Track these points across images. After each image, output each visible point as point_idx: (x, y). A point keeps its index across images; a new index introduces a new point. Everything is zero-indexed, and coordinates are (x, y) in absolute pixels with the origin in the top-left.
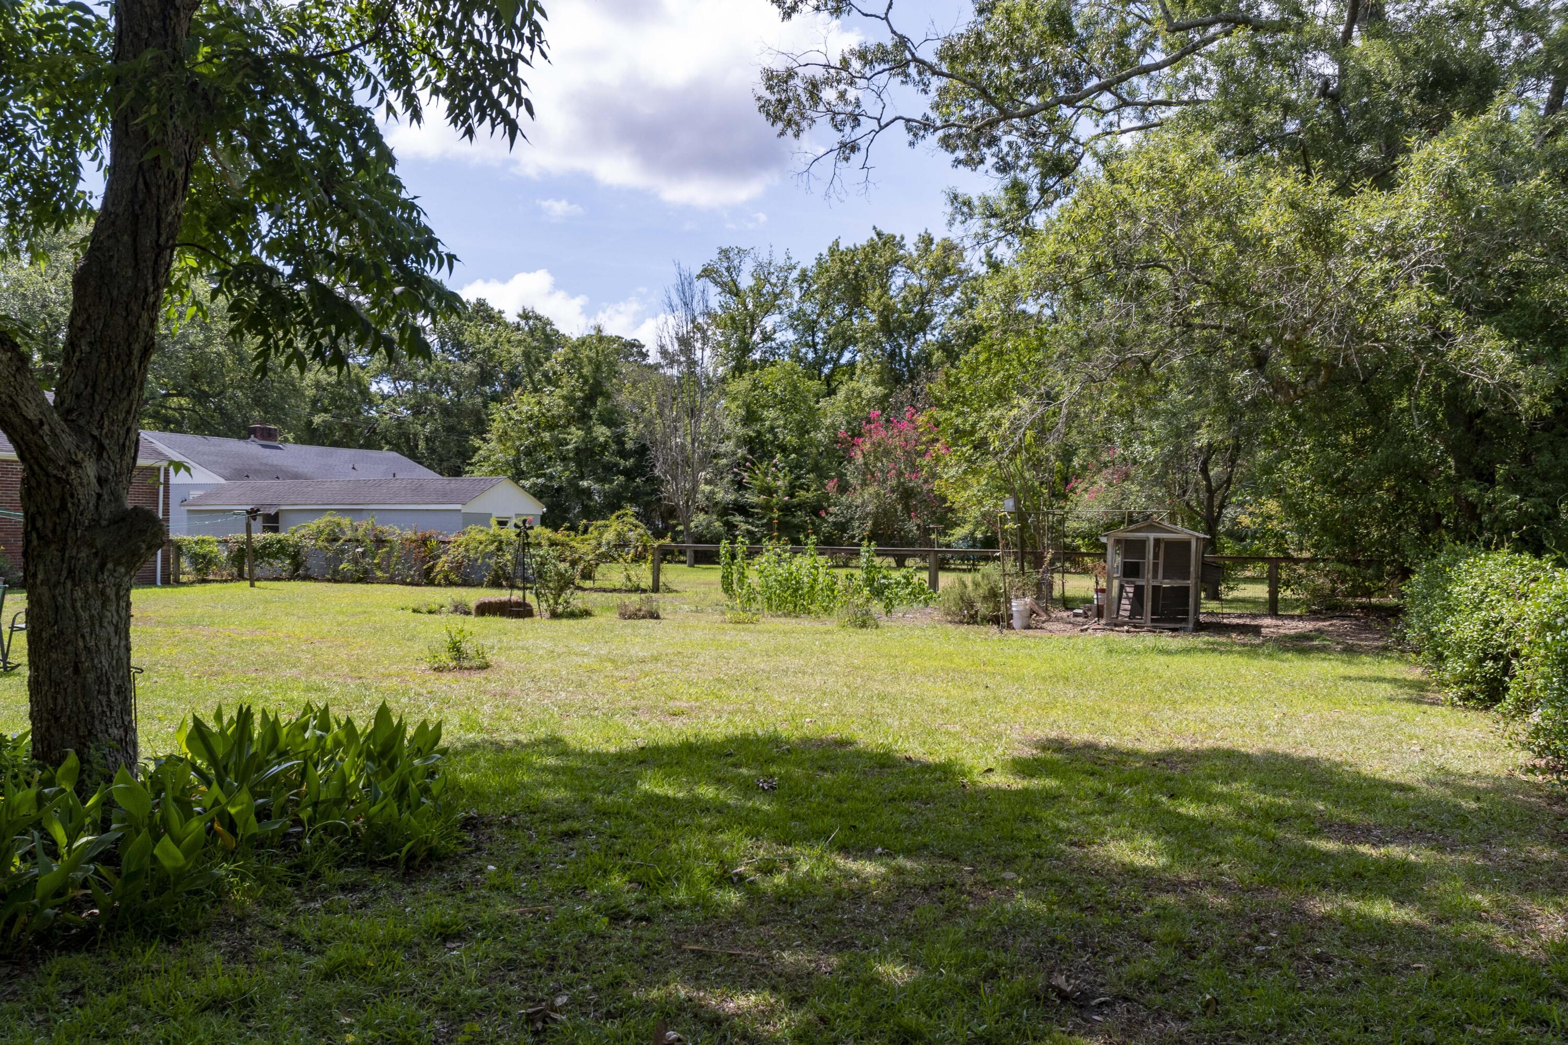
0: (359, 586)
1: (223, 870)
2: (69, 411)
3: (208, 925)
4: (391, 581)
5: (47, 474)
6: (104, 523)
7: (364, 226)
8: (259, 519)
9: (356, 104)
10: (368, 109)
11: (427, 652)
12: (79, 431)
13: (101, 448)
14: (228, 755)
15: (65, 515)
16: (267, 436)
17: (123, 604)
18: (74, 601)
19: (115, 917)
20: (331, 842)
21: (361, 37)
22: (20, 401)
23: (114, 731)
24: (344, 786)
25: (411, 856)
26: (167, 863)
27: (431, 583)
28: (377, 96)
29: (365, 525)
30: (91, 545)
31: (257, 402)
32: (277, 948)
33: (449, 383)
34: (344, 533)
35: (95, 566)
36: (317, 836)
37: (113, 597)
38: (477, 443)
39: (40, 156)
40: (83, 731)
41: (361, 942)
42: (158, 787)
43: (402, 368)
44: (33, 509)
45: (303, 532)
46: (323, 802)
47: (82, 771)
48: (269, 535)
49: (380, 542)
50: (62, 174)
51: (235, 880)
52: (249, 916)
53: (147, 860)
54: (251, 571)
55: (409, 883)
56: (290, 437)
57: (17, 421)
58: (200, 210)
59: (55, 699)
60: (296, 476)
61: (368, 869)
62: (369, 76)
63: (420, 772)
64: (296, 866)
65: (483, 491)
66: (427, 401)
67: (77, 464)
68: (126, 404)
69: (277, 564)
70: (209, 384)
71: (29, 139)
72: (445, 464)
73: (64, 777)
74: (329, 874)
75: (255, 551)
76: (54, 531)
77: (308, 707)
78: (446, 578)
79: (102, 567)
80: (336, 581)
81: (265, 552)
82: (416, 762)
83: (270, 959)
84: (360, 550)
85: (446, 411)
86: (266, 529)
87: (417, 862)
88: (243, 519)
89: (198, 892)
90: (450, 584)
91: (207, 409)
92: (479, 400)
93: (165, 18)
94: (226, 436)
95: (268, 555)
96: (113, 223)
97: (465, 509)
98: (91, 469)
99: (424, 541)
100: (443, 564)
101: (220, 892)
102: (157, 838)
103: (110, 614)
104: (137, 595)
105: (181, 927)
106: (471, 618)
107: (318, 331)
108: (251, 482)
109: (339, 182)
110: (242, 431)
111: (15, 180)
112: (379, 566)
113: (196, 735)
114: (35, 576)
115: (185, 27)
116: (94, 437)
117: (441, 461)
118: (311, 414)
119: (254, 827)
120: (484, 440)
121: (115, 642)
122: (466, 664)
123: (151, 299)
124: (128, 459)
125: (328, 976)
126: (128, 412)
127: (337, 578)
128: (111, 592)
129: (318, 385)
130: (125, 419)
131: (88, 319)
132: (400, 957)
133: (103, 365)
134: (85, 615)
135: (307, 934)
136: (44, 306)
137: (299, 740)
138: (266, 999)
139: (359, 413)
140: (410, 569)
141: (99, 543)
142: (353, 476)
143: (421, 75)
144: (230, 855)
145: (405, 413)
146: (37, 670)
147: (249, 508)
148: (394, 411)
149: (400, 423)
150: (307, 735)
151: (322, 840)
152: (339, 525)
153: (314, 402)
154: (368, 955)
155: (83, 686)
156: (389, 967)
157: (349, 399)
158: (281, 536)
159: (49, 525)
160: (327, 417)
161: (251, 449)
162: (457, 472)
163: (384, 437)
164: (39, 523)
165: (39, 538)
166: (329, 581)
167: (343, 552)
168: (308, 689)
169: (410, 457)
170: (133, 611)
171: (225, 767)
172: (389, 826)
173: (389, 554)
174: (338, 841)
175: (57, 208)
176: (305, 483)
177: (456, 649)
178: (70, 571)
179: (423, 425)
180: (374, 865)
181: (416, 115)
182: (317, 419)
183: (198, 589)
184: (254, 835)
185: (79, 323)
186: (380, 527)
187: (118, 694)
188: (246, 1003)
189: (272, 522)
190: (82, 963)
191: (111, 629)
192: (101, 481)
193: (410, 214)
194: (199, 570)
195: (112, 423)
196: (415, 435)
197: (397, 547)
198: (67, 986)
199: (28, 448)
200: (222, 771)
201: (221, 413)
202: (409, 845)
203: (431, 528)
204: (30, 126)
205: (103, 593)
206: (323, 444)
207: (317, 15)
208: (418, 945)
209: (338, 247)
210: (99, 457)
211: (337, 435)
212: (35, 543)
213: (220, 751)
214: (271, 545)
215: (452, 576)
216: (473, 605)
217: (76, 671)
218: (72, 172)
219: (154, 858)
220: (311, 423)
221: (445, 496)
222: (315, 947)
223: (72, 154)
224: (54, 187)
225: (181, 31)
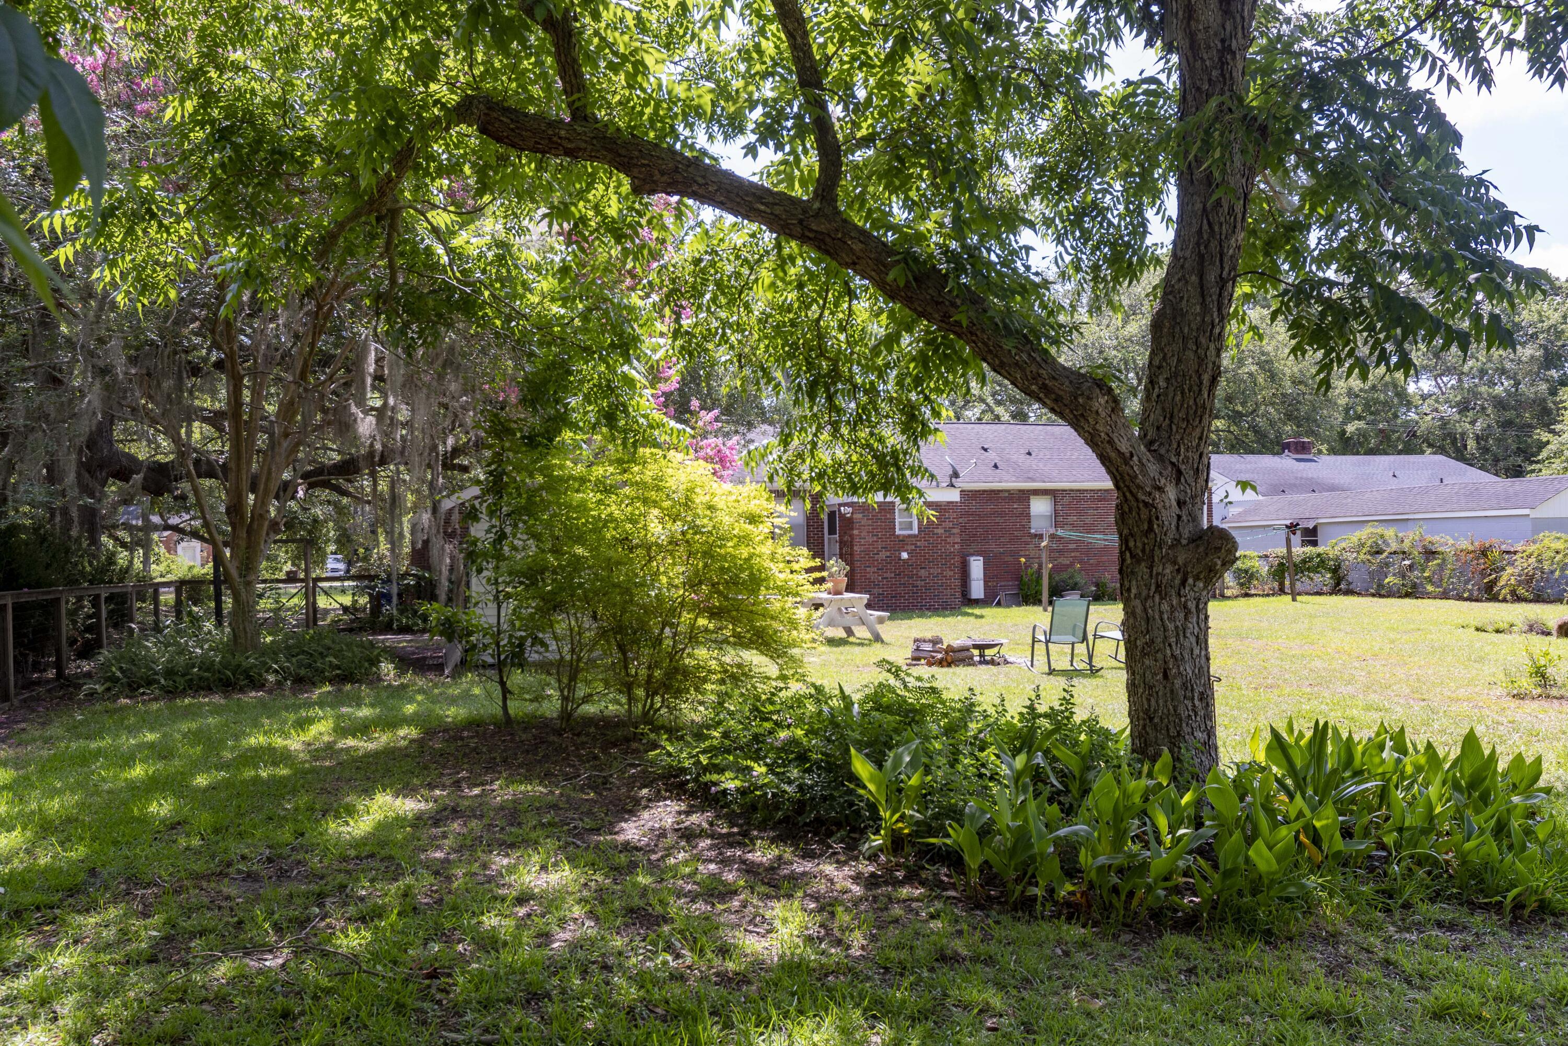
0: (1407, 601)
1: (1312, 881)
2: (1151, 443)
3: (1302, 934)
4: (1445, 596)
5: (1137, 500)
6: (1184, 542)
7: (1425, 217)
8: (1299, 533)
9: (1414, 89)
10: (1427, 91)
11: (1501, 676)
12: (1161, 459)
13: (1179, 473)
14: (1308, 766)
15: (1152, 536)
16: (1302, 448)
17: (1202, 617)
18: (1161, 613)
19: (1214, 908)
20: (1421, 873)
21: (1417, 17)
22: (1115, 436)
23: (1199, 735)
24: (1431, 817)
25: (1518, 906)
26: (1262, 866)
27: (1494, 598)
28: (1437, 73)
29: (1411, 537)
30: (1175, 563)
31: (1289, 417)
32: (1376, 974)
33: (1503, 371)
34: (1388, 545)
35: (1177, 581)
36: (1403, 864)
37: (1194, 610)
38: (1545, 436)
39: (1116, 221)
40: (1173, 732)
41: (1472, 989)
42: (1241, 791)
43: (1444, 363)
44: (1126, 532)
45: (1343, 545)
46: (1409, 829)
47: (1174, 767)
48: (1309, 549)
49: (1430, 553)
50: (1133, 233)
51: (1324, 894)
52: (1341, 934)
53: (1241, 860)
54: (1292, 585)
55: (1520, 934)
56: (1324, 448)
57: (1113, 455)
58: (1257, 238)
59: (1149, 700)
60: (1332, 488)
61: (1465, 909)
62: (1427, 53)
63: (1519, 811)
64: (1383, 892)
65: (1558, 492)
66: (1476, 395)
67: (1160, 489)
68: (1198, 430)
69: (1317, 578)
70: (1243, 404)
71: (1108, 209)
72: (1501, 464)
73: (1160, 772)
74: (1424, 907)
75: (1295, 565)
76: (1143, 551)
77: (1383, 729)
78: (1513, 593)
79: (1184, 583)
80: (1381, 596)
81: (1304, 567)
82: (1516, 799)
83: (1369, 982)
84: (1407, 562)
85: (1500, 404)
86: (1304, 543)
87: (1526, 912)
88: (1283, 534)
89: (1288, 900)
90: (1519, 599)
91: (1241, 429)
92: (1543, 387)
93: (1223, 63)
94: (1260, 453)
95: (1308, 569)
96: (1182, 267)
97: (1534, 514)
98: (1172, 493)
99: (1484, 552)
100: (1508, 577)
101: (1309, 906)
102: (1250, 841)
103: (1192, 626)
104: (1213, 607)
105: (1275, 931)
106: (1553, 639)
107: (1382, 336)
108: (1288, 497)
109: (1395, 177)
110: (1278, 447)
111: (1097, 248)
112: (1429, 580)
113: (1275, 744)
114: (1129, 590)
115: (1240, 67)
116: (1173, 464)
117: (1496, 460)
118: (1344, 423)
119: (1339, 844)
120: (1553, 432)
121: (1196, 651)
122: (1554, 692)
123: (1217, 330)
124: (1201, 482)
125: (1438, 1015)
126: (1200, 438)
127: (1382, 592)
128: (1192, 605)
129: (1350, 393)
130: (1198, 445)
131: (1164, 358)
132: (1524, 1017)
133: (1178, 398)
134: (1171, 626)
135: (1408, 965)
136: (1101, 352)
137: (1377, 760)
138: (1372, 1023)
139: (1396, 416)
140: (1467, 582)
141: (1181, 560)
142: (1394, 484)
143: (1490, 33)
144: (1316, 868)
145: (1449, 412)
146: (1133, 674)
147: (1288, 522)
148: (1436, 410)
149: (1444, 423)
150: (1384, 755)
151: (1410, 870)
152: (1382, 536)
153: (1347, 409)
154: (1483, 1004)
155: (1172, 691)
156: (1510, 1025)
157: (1385, 403)
158: (1320, 549)
159: (1139, 544)
160: (1361, 424)
161: (1285, 463)
162: (1518, 472)
163: (1426, 440)
164: (1131, 544)
165: (1132, 556)
166: (1373, 595)
167: (1387, 565)
168: (1368, 708)
169: (1457, 459)
170: (1210, 624)
171: (1304, 779)
172: (1486, 865)
173: (1441, 567)
174: (1429, 873)
175: (1130, 264)
176: (1344, 494)
177: (1540, 674)
178: (1158, 586)
179: (1473, 423)
180: (1473, 907)
181: (1485, 79)
182: (1350, 428)
183: (1243, 602)
184: (1340, 852)
185: (1156, 362)
186: (1429, 538)
187: (1201, 700)
188: (1352, 1022)
189: (1311, 536)
190: (1190, 944)
191: (1193, 640)
192: (1180, 503)
193: (1477, 191)
194: (1242, 585)
195: (1187, 450)
196: (1463, 434)
197: (1450, 559)
198: (1182, 964)
199: (1122, 477)
200: (1301, 784)
201: (1256, 432)
202: (1515, 892)
203: (1495, 538)
204: (1108, 197)
205: (1185, 607)
206: (1358, 453)
207: (1368, 11)
208: (1543, 1008)
209: (1394, 244)
210: (1178, 481)
211: (1373, 443)
212: (1129, 561)
213: (1299, 763)
214: (1311, 559)
215: (1521, 591)
216: (1553, 625)
217: (1166, 676)
218: (1141, 230)
219: (1247, 860)
220: (1344, 432)
221: (1508, 501)
222: (1417, 981)
223: (1141, 213)
224: (1128, 245)
225: (1237, 75)
